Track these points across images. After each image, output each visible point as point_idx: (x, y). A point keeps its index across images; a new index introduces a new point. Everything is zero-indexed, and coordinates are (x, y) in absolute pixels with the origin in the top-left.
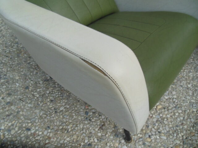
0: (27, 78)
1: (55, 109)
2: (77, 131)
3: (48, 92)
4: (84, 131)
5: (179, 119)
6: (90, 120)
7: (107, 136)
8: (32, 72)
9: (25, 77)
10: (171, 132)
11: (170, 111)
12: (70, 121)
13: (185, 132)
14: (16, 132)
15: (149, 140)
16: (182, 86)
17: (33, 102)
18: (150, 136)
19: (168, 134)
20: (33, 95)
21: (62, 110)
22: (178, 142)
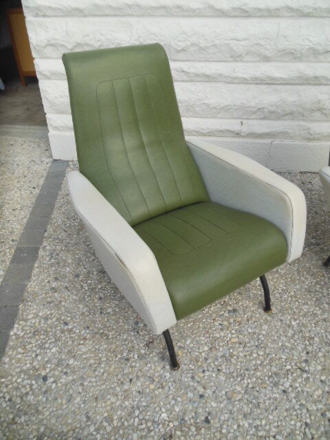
0: (81, 263)
1: (101, 309)
2: (118, 340)
3: (99, 287)
4: (127, 343)
5: (254, 362)
6: (138, 332)
7: (151, 355)
8: (89, 258)
9: (79, 263)
10: (235, 374)
11: (247, 349)
12: (114, 327)
13: (254, 379)
14: (53, 323)
15: (202, 375)
16: (281, 321)
17: (80, 295)
18: (204, 371)
19: (230, 375)
20: (82, 286)
21: (109, 313)
22: (239, 388)
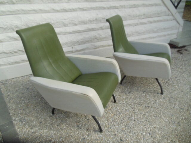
0: (39, 118)
1: (61, 129)
2: (76, 135)
3: (54, 122)
4: (80, 134)
5: (122, 118)
6: (81, 129)
7: (91, 133)
8: (41, 114)
9: (37, 117)
10: (119, 124)
11: (117, 115)
12: (71, 132)
13: (125, 122)
15: (111, 129)
16: (121, 103)
17: (48, 128)
18: (111, 128)
19: (118, 125)
20: (46, 125)
21: (65, 128)
22: (123, 127)
